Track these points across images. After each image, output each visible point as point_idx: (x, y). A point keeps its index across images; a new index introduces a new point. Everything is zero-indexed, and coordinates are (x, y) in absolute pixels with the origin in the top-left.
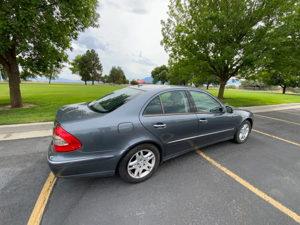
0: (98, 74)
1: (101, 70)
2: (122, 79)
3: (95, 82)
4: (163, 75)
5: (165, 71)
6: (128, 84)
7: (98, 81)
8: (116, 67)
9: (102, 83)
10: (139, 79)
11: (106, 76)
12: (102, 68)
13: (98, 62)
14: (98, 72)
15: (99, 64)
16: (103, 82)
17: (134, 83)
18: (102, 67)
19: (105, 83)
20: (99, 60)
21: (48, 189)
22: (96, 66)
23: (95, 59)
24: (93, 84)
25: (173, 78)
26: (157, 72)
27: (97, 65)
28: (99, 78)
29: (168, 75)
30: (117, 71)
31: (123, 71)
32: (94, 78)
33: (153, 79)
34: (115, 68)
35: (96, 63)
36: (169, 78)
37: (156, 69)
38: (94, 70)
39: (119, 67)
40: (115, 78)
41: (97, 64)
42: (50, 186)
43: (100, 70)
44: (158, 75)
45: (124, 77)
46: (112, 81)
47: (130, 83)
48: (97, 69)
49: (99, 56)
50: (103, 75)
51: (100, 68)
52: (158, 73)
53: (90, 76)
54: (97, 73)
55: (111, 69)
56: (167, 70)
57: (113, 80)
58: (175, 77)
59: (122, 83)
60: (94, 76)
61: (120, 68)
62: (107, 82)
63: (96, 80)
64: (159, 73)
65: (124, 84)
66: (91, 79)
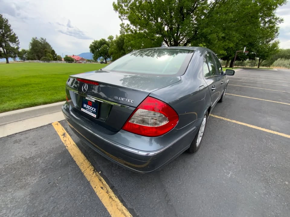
0: (13, 48)
1: (17, 43)
2: (51, 55)
3: (11, 60)
4: (104, 51)
5: (105, 45)
6: (61, 60)
7: (15, 57)
8: (39, 39)
9: (20, 60)
10: (75, 55)
11: (23, 51)
12: (17, 40)
13: (10, 31)
14: (12, 45)
15: (12, 33)
16: (22, 59)
17: (69, 60)
18: (17, 38)
19: (24, 60)
20: (11, 28)
21: (110, 197)
22: (7, 37)
23: (5, 27)
24: (8, 62)
25: (116, 53)
26: (96, 46)
27: (9, 35)
28: (15, 54)
29: (110, 50)
30: (40, 43)
31: (50, 44)
32: (7, 53)
33: (93, 55)
34: (36, 39)
35: (6, 32)
36: (112, 54)
37: (95, 43)
38: (5, 42)
39: (42, 39)
40: (39, 54)
41: (8, 33)
42: (108, 193)
43: (15, 43)
44: (99, 50)
45: (53, 52)
46: (36, 57)
47: (63, 59)
48: (10, 41)
49: (9, 23)
50: (20, 50)
51: (14, 39)
52: (97, 48)
53: (1, 51)
54: (10, 46)
55: (31, 42)
56: (108, 45)
57: (38, 56)
58: (118, 53)
59: (52, 60)
60: (7, 52)
61: (45, 40)
62: (28, 59)
63: (12, 57)
64: (99, 48)
65: (55, 60)
66: (2, 55)
